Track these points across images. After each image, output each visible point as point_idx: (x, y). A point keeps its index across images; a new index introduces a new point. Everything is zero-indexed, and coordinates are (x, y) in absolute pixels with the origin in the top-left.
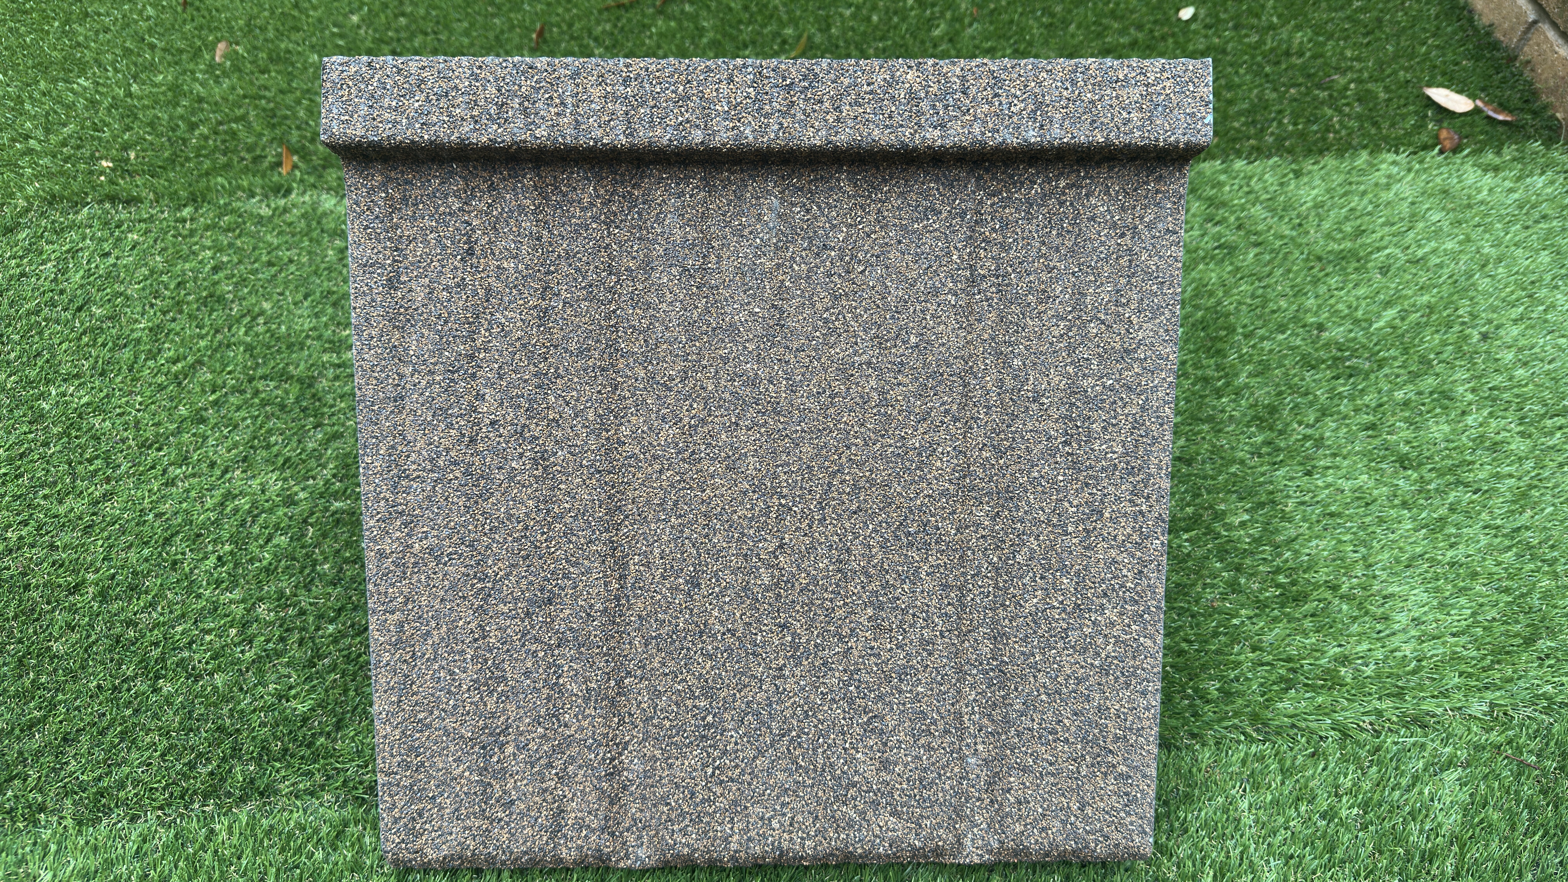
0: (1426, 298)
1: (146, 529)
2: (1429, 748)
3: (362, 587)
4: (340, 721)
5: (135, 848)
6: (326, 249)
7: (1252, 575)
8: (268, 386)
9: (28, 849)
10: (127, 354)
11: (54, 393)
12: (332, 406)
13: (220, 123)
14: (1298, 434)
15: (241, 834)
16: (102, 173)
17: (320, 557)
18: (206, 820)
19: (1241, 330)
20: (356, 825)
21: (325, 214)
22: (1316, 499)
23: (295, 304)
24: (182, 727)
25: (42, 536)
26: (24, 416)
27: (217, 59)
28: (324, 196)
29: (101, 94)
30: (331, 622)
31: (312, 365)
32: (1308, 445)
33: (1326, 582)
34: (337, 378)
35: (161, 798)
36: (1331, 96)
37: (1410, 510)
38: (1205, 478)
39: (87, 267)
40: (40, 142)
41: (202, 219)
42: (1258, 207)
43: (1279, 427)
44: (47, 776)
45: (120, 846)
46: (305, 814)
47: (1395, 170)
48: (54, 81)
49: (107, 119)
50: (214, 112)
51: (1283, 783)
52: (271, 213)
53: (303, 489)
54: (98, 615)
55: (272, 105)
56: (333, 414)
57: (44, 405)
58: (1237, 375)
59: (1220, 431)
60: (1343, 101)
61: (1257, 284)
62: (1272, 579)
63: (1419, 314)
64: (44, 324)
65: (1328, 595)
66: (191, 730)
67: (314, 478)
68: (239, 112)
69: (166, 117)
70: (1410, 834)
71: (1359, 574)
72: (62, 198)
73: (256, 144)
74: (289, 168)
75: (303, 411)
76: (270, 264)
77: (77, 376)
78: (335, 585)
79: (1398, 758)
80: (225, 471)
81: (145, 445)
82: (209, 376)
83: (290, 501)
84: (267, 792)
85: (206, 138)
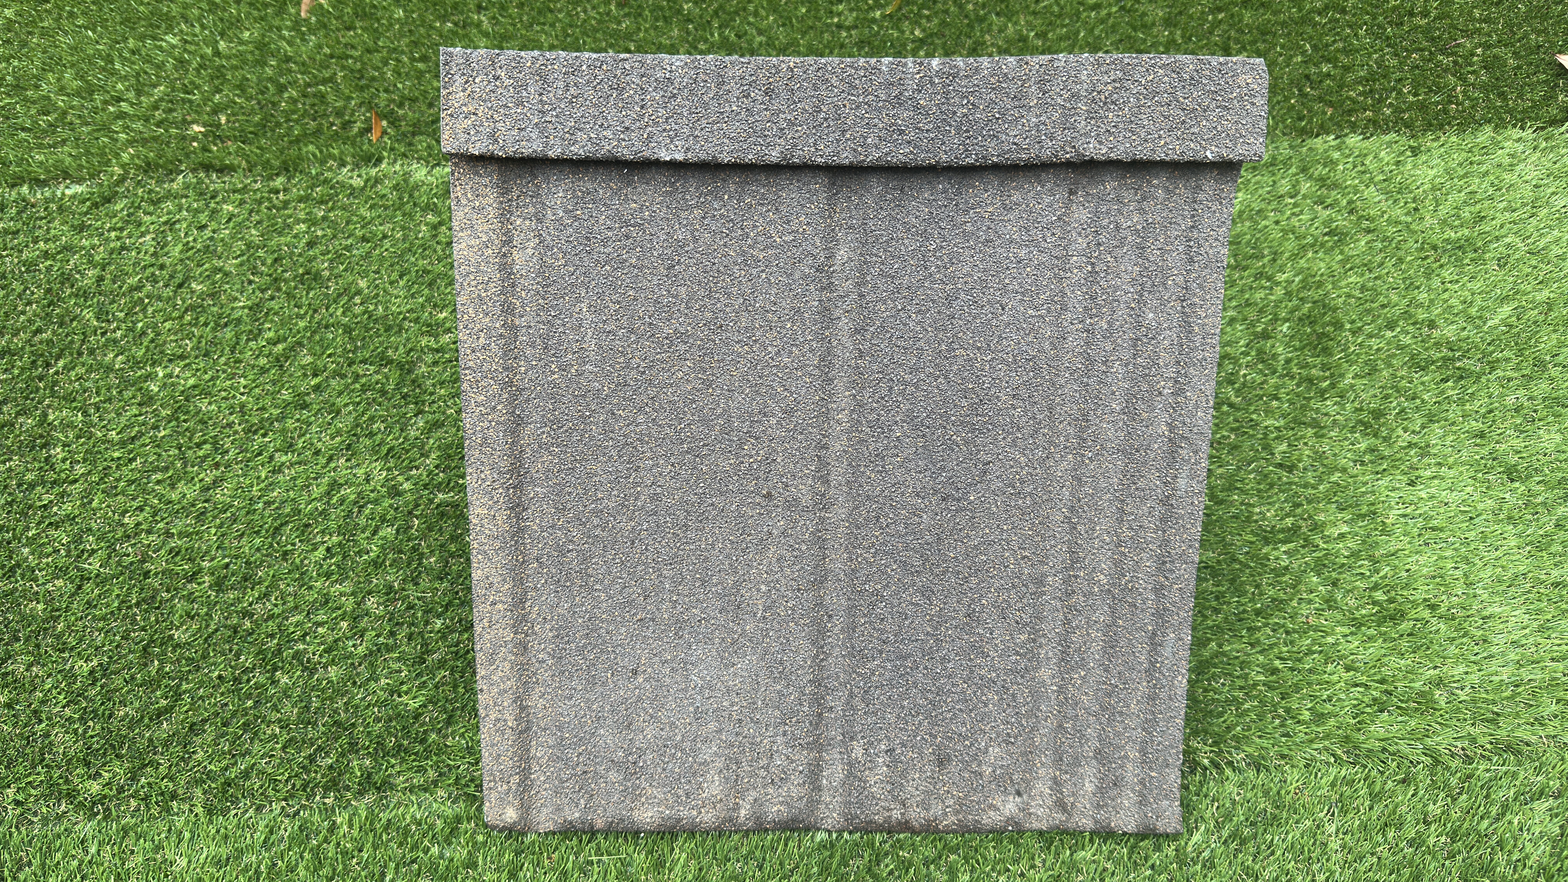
0: (1546, 293)
1: (256, 517)
2: (1521, 777)
3: (467, 582)
4: (451, 717)
5: (263, 838)
6: (419, 224)
7: (1348, 591)
8: (368, 370)
9: (163, 835)
10: (229, 334)
11: (161, 374)
12: (431, 394)
13: (309, 85)
14: (1403, 441)
15: (361, 828)
16: (194, 139)
17: (426, 551)
18: (328, 812)
19: (1348, 326)
20: (469, 822)
21: (417, 187)
22: (1418, 512)
23: (391, 283)
24: (300, 721)
25: (157, 522)
26: (134, 397)
27: (303, 14)
28: (415, 166)
29: (189, 53)
30: (438, 616)
31: (411, 350)
32: (1412, 453)
33: (1425, 600)
34: (435, 363)
35: (285, 789)
36: (1455, 63)
37: (1515, 525)
38: (1306, 486)
39: (185, 241)
40: (132, 104)
41: (295, 190)
42: (1372, 188)
43: (1384, 434)
44: (177, 764)
45: (249, 836)
46: (420, 808)
47: (1520, 147)
48: (142, 38)
49: (198, 81)
50: (302, 73)
51: (1371, 808)
52: (362, 184)
53: (407, 480)
54: (215, 605)
55: (359, 65)
56: (434, 402)
57: (152, 387)
58: (1342, 376)
59: (1323, 436)
60: (1469, 69)
61: (1367, 275)
62: (1370, 597)
63: (1536, 312)
64: (147, 301)
65: (1426, 614)
66: (309, 723)
67: (417, 468)
68: (327, 74)
69: (255, 79)
70: (1497, 864)
71: (1460, 593)
72: (158, 166)
73: (345, 107)
74: (379, 134)
75: (403, 397)
76: (364, 239)
77: (182, 357)
78: (441, 579)
79: (1487, 786)
80: (330, 459)
81: (250, 431)
82: (309, 359)
83: (395, 492)
84: (384, 787)
85: (295, 101)
